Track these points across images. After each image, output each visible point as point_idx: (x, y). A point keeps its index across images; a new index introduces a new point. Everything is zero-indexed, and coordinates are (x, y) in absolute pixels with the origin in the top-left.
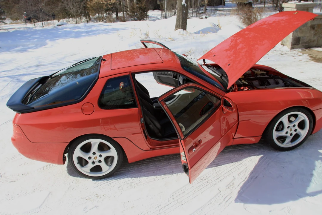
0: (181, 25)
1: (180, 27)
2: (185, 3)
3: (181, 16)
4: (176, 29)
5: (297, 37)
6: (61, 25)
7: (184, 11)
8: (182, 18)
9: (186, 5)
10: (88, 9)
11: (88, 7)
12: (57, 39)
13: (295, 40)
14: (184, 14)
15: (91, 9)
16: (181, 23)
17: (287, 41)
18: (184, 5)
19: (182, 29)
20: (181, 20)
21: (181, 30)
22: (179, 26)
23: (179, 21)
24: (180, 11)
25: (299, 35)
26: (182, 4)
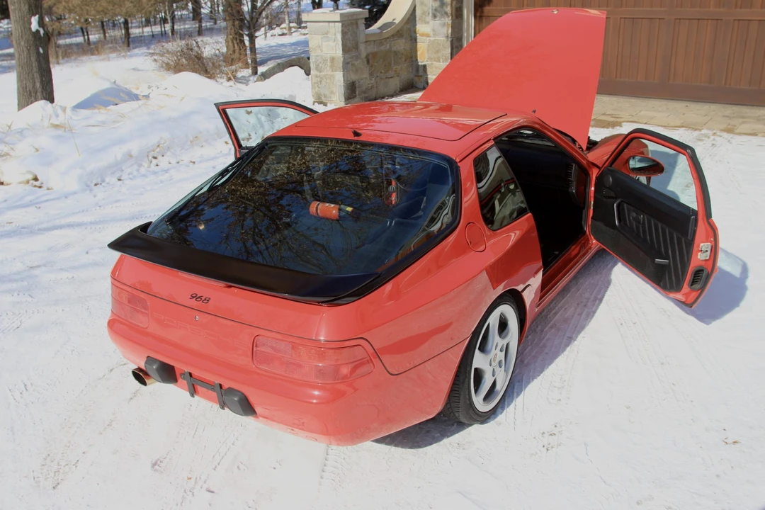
0: (40, 90)
1: (39, 94)
2: (40, 26)
3: (35, 64)
5: (351, 81)
7: (41, 50)
8: (39, 70)
9: (42, 31)
13: (348, 89)
14: (41, 58)
16: (38, 85)
17: (332, 92)
18: (38, 32)
20: (37, 76)
21: (40, 105)
22: (36, 93)
23: (33, 79)
24: (29, 50)
25: (353, 77)
26: (30, 29)
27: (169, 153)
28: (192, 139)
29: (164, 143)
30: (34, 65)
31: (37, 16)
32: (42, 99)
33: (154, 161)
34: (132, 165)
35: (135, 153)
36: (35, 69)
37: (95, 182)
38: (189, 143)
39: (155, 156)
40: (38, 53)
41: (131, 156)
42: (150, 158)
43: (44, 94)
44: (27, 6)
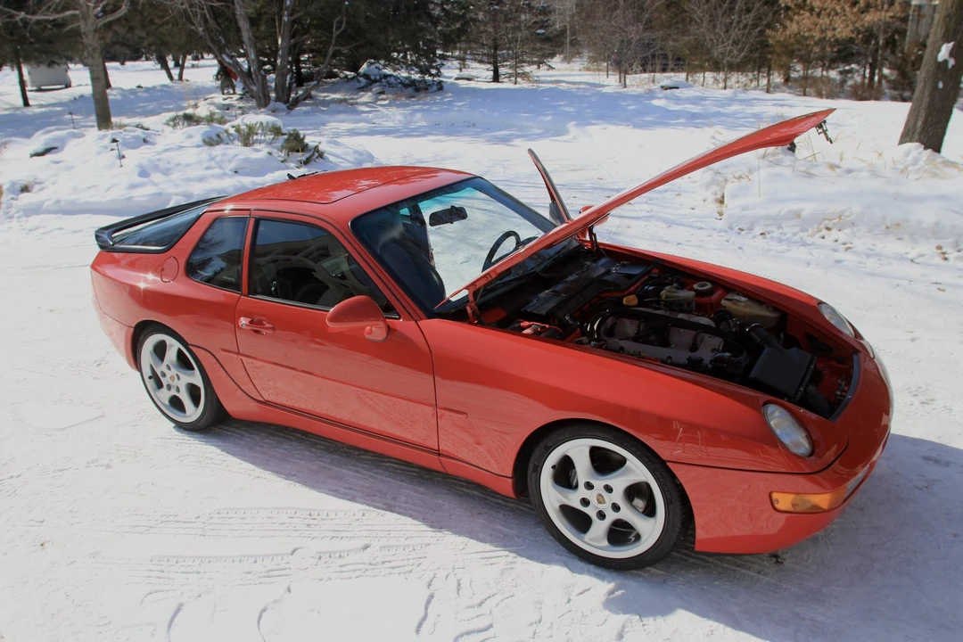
0: (919, 130)
2: (951, 56)
4: (901, 142)
6: (671, 88)
7: (941, 85)
8: (929, 106)
9: (952, 62)
10: (771, 49)
11: (772, 46)
12: (594, 124)
14: (937, 94)
15: (778, 50)
16: (920, 124)
18: (945, 62)
19: (918, 144)
20: (923, 114)
21: (914, 148)
22: (913, 133)
24: (925, 82)
26: (936, 58)
27: (848, 231)
28: (889, 224)
29: (848, 217)
30: (925, 100)
31: (952, 44)
32: (917, 141)
33: (824, 232)
34: (796, 226)
35: (805, 214)
36: (924, 106)
37: (741, 226)
38: (883, 227)
39: (830, 226)
40: (935, 87)
41: (799, 216)
42: (821, 226)
43: (922, 137)
44: (943, 31)
